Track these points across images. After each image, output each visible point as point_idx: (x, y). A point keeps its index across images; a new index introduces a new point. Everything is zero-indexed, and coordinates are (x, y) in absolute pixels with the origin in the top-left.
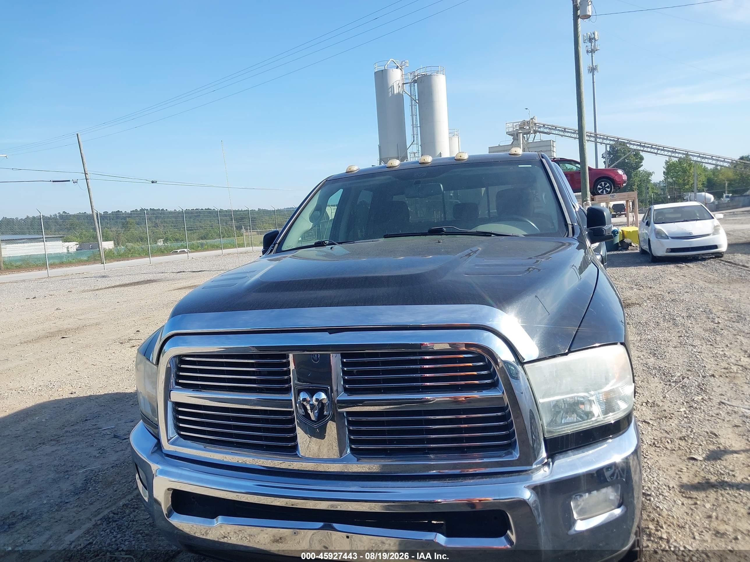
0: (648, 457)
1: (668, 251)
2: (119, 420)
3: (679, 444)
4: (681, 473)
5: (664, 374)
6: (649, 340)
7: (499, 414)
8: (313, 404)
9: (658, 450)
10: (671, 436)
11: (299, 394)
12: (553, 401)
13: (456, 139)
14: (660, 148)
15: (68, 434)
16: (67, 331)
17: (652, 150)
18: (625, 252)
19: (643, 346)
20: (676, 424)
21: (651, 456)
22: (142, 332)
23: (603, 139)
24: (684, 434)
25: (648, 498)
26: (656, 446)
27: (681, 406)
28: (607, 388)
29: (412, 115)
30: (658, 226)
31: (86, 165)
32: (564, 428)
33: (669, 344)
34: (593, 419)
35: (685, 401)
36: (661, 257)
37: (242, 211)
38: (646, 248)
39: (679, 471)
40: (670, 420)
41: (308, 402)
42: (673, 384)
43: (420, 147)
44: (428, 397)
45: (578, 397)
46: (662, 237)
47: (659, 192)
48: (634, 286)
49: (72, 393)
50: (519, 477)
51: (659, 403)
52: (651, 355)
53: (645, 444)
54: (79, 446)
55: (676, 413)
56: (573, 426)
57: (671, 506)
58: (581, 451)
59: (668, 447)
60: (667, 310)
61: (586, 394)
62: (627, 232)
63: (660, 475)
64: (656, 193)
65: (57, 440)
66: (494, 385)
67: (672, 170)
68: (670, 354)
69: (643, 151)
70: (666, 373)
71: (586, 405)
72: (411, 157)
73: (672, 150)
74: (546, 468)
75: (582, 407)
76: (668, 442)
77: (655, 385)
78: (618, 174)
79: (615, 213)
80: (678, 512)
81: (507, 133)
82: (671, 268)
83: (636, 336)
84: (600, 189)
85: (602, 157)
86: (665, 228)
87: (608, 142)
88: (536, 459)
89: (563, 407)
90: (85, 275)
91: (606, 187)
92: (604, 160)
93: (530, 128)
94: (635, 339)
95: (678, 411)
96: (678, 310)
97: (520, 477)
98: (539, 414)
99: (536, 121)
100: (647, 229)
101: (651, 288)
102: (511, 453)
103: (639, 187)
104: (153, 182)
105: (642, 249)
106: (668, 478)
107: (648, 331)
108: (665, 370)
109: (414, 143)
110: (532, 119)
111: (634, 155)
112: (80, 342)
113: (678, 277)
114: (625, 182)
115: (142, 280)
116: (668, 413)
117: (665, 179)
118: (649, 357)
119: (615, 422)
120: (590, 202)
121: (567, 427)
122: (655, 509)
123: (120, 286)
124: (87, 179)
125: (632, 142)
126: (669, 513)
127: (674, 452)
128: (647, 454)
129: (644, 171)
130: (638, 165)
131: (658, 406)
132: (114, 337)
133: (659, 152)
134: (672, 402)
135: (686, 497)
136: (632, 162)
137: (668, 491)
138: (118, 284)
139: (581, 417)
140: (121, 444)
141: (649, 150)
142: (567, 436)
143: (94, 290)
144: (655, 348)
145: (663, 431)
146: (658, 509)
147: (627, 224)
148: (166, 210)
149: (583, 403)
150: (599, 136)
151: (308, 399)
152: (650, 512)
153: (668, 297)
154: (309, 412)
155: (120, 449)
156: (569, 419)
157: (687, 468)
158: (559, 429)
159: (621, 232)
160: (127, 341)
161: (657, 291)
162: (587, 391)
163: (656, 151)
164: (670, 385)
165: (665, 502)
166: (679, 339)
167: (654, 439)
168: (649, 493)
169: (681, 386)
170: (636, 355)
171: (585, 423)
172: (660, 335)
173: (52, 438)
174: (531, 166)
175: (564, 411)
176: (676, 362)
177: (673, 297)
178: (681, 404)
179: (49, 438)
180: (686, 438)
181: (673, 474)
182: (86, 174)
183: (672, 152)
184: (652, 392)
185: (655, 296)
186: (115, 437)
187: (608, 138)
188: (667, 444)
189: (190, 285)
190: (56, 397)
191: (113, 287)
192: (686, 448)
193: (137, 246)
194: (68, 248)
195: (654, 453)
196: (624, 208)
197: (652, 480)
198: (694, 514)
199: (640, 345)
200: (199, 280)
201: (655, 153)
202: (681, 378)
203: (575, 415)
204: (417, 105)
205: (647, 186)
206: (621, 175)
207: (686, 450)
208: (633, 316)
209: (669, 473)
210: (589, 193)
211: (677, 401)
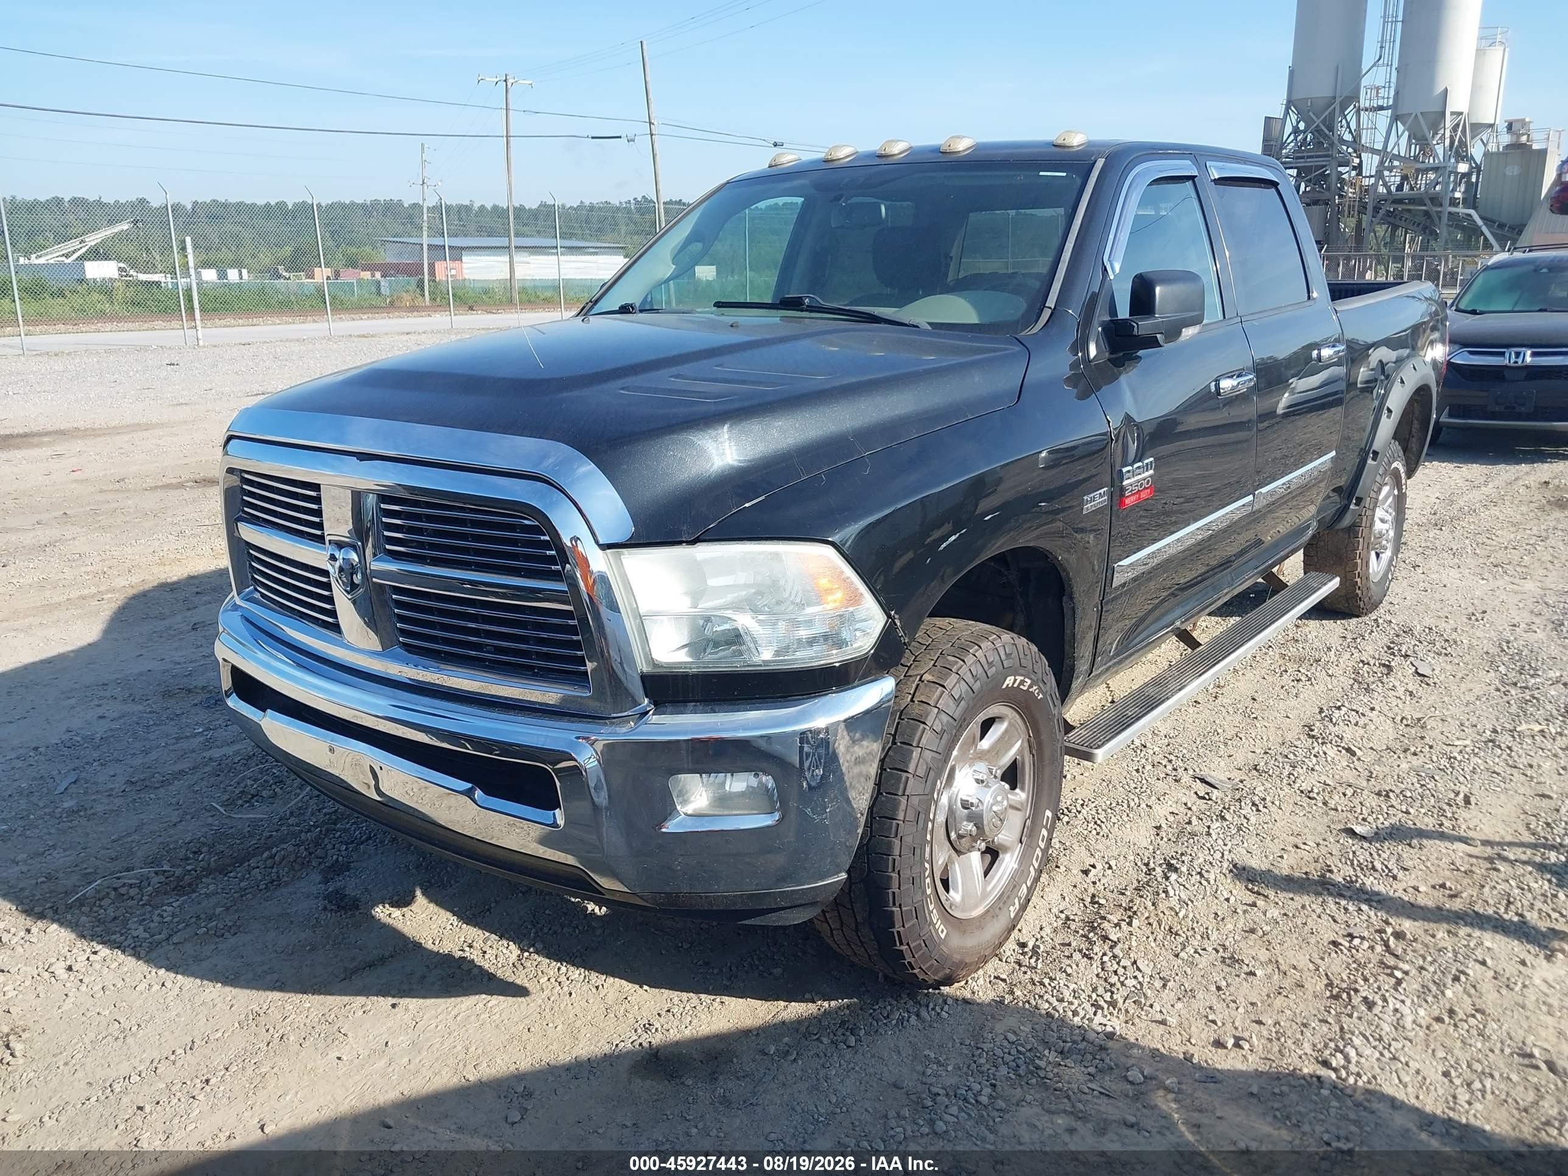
3: (1363, 802)
4: (1294, 850)
8: (341, 565)
10: (1370, 784)
13: (1494, 55)
20: (1411, 766)
24: (1401, 786)
26: (1309, 796)
27: (1472, 737)
31: (652, 106)
39: (1294, 846)
40: (1411, 756)
41: (336, 561)
43: (1394, 73)
51: (1429, 722)
59: (1334, 801)
72: (1369, 96)
76: (1344, 794)
77: (1472, 686)
104: (775, 145)
109: (1381, 62)
116: (1423, 743)
124: (652, 135)
127: (1332, 812)
131: (1424, 726)
134: (1462, 725)
135: (1250, 890)
142: (685, 678)
145: (1364, 774)
151: (337, 554)
167: (1324, 783)
174: (1064, 174)
178: (1476, 732)
180: (1392, 795)
182: (651, 123)
188: (1338, 796)
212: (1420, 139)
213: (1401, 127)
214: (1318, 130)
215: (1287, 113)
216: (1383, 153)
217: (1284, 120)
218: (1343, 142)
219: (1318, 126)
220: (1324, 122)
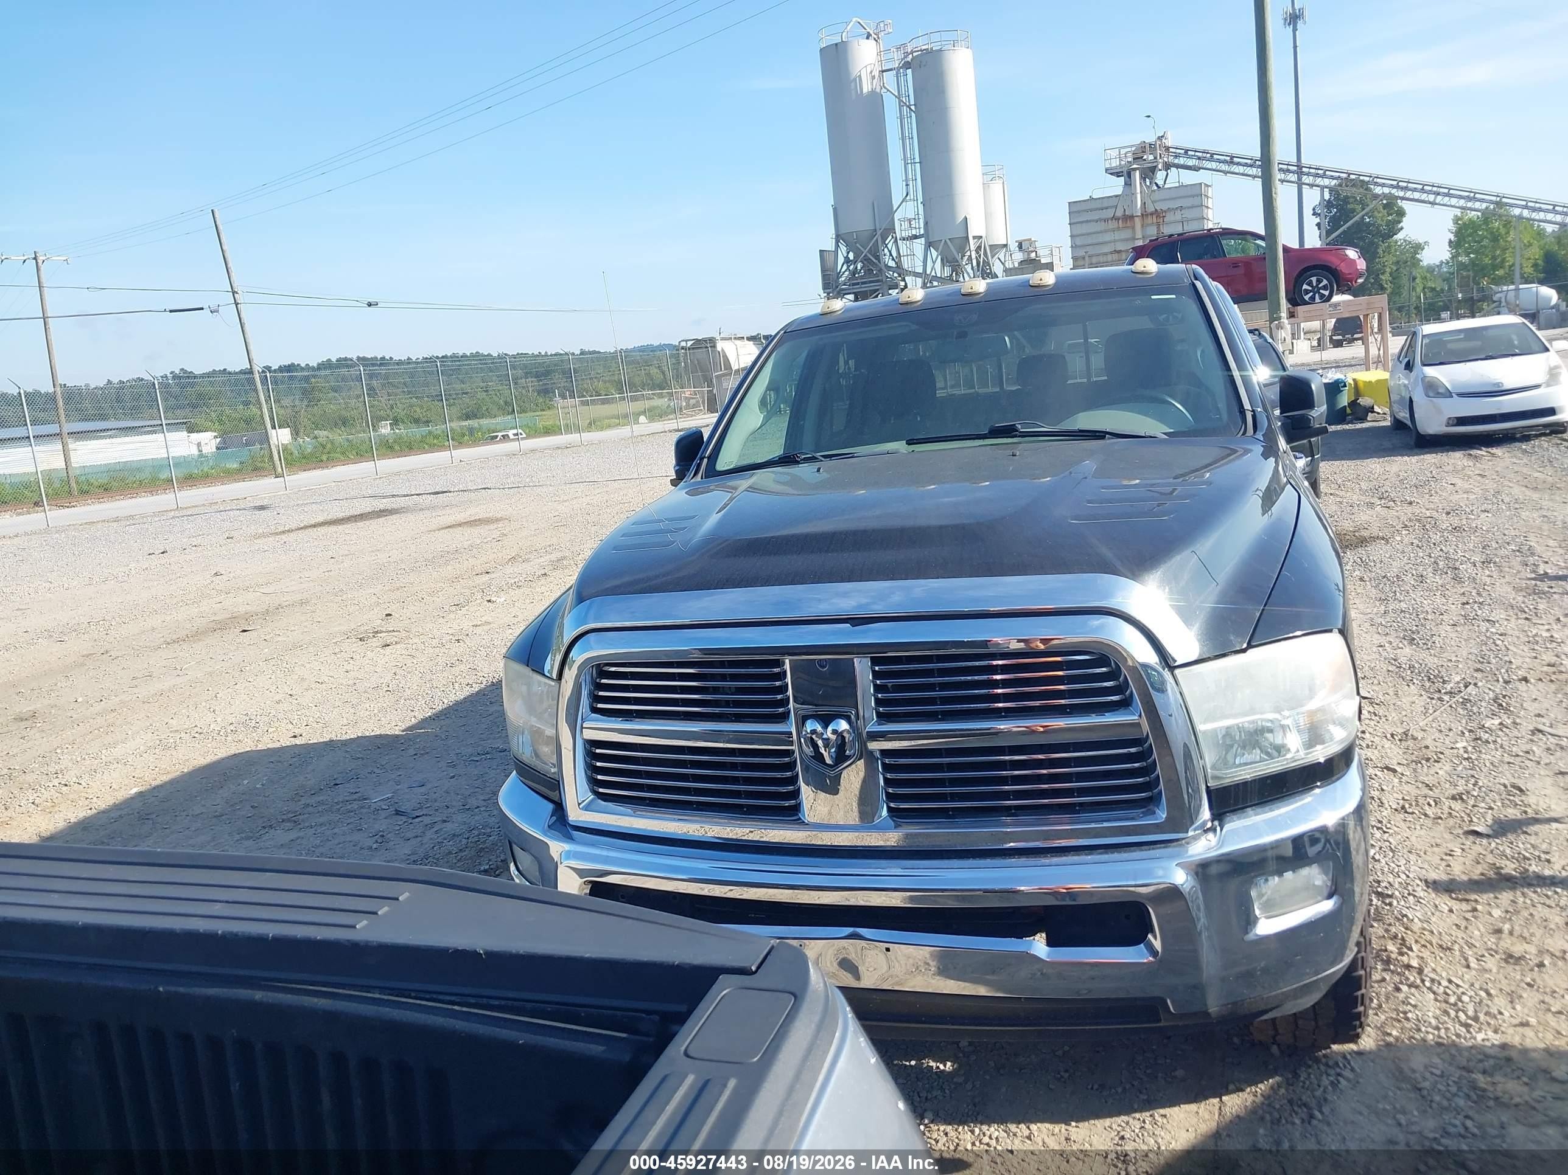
0: (1391, 831)
1: (1451, 422)
2: (398, 783)
3: (1450, 808)
4: (1451, 858)
5: (1429, 679)
6: (1402, 611)
7: (1133, 750)
8: (828, 739)
9: (1410, 818)
10: (1436, 793)
11: (803, 724)
12: (1221, 728)
13: (996, 188)
14: (1442, 190)
15: (310, 809)
16: (248, 617)
17: (1424, 197)
18: (1359, 426)
19: (1389, 624)
20: (1446, 772)
21: (1396, 829)
22: (397, 616)
23: (1317, 175)
24: (1460, 789)
25: (1387, 901)
26: (1406, 812)
27: (1459, 739)
28: (1312, 705)
29: (903, 139)
30: (1431, 372)
31: (233, 275)
32: (1241, 771)
33: (1442, 620)
34: (1289, 756)
35: (1466, 729)
36: (1435, 435)
37: (546, 355)
38: (1404, 417)
39: (1446, 854)
40: (1436, 764)
41: (820, 736)
42: (1446, 698)
43: (921, 207)
44: (1003, 726)
45: (1262, 720)
46: (1438, 393)
47: (1439, 285)
48: (1376, 499)
49: (295, 737)
50: (1166, 850)
51: (1415, 734)
52: (1405, 642)
53: (1386, 809)
54: (336, 830)
55: (1447, 752)
56: (1255, 768)
57: (1429, 913)
58: (1267, 808)
59: (1429, 812)
60: (1441, 550)
61: (1277, 716)
62: (1365, 382)
63: (1412, 863)
64: (1433, 289)
65: (293, 820)
66: (1125, 704)
67: (1469, 235)
68: (1443, 640)
69: (1403, 199)
70: (1432, 677)
71: (1275, 733)
72: (903, 227)
73: (1467, 194)
74: (1210, 835)
75: (1269, 736)
76: (1429, 805)
77: (1410, 699)
78: (1345, 258)
79: (1340, 337)
80: (1442, 924)
81: (1107, 170)
82: (1457, 458)
83: (1378, 603)
84: (1307, 292)
85: (1313, 215)
86: (1446, 375)
87: (1326, 182)
88: (1192, 823)
89: (1237, 738)
90: (250, 502)
91: (1321, 288)
92: (1318, 220)
93: (1155, 158)
94: (1375, 609)
95: (1452, 748)
96: (1465, 550)
97: (1169, 850)
98: (1199, 749)
99: (1169, 142)
100: (1407, 378)
101: (1411, 503)
102: (1154, 813)
103: (1395, 277)
104: (370, 305)
105: (1395, 417)
106: (1426, 866)
107: (1401, 594)
108: (1431, 671)
109: (908, 198)
110: (1160, 138)
111: (1385, 206)
112: (280, 639)
113: (1469, 477)
114: (1360, 275)
115: (369, 510)
116: (1432, 751)
117: (1452, 258)
118: (1401, 645)
119: (1326, 761)
120: (1286, 321)
121: (1244, 770)
122: (1399, 920)
123: (326, 523)
124: (237, 304)
125: (1379, 180)
126: (1425, 926)
127: (1440, 821)
128: (1389, 825)
129: (1405, 241)
130: (1393, 228)
131: (1415, 739)
132: (344, 628)
133: (1439, 199)
134: (1441, 731)
135: (1457, 899)
136: (1379, 222)
137: (1425, 888)
138: (321, 519)
139: (1268, 754)
140: (412, 827)
141: (1417, 195)
142: (1245, 784)
143: (277, 534)
144: (1415, 628)
145: (1420, 785)
146: (1405, 919)
147: (1365, 364)
148: (391, 358)
149: (1271, 731)
150: (1307, 170)
151: (819, 729)
152: (1390, 925)
153: (1445, 522)
154: (822, 750)
155: (414, 835)
156: (1247, 758)
157: (1463, 850)
158: (1232, 773)
159: (1352, 382)
160: (371, 635)
161: (1424, 511)
162: (1278, 710)
163: (1431, 198)
164: (1440, 699)
165: (1418, 908)
166: (1463, 609)
167: (1403, 799)
168: (1390, 893)
169: (1461, 700)
170: (1376, 642)
171: (1274, 763)
172: (1425, 602)
173: (284, 817)
174: (1174, 296)
175: (1239, 745)
176: (1454, 655)
177: (1456, 522)
178: (1458, 735)
179: (279, 817)
180: (1464, 797)
181: (1436, 860)
182: (234, 293)
183: (1469, 199)
184: (1404, 713)
185: (1419, 521)
186: (397, 814)
187: (1327, 173)
188: (1427, 807)
189: (469, 519)
190: (267, 743)
191: (314, 526)
192: (1463, 815)
193: (339, 437)
194: (199, 445)
195: (1402, 824)
196: (1360, 326)
197: (1396, 870)
198: (1470, 927)
199: (1384, 623)
200: (484, 507)
201: (1430, 203)
202: (1462, 685)
203: (1259, 751)
204: (913, 115)
205: (1411, 273)
206: (1354, 261)
207: (1462, 817)
208: (1372, 564)
209: (1428, 858)
210: (1283, 302)
211: (1450, 730)
212: (949, 260)
213: (934, 253)
214: (866, 260)
215: (837, 246)
216: (923, 275)
217: (836, 252)
218: (889, 268)
219: (866, 255)
220: (870, 251)
